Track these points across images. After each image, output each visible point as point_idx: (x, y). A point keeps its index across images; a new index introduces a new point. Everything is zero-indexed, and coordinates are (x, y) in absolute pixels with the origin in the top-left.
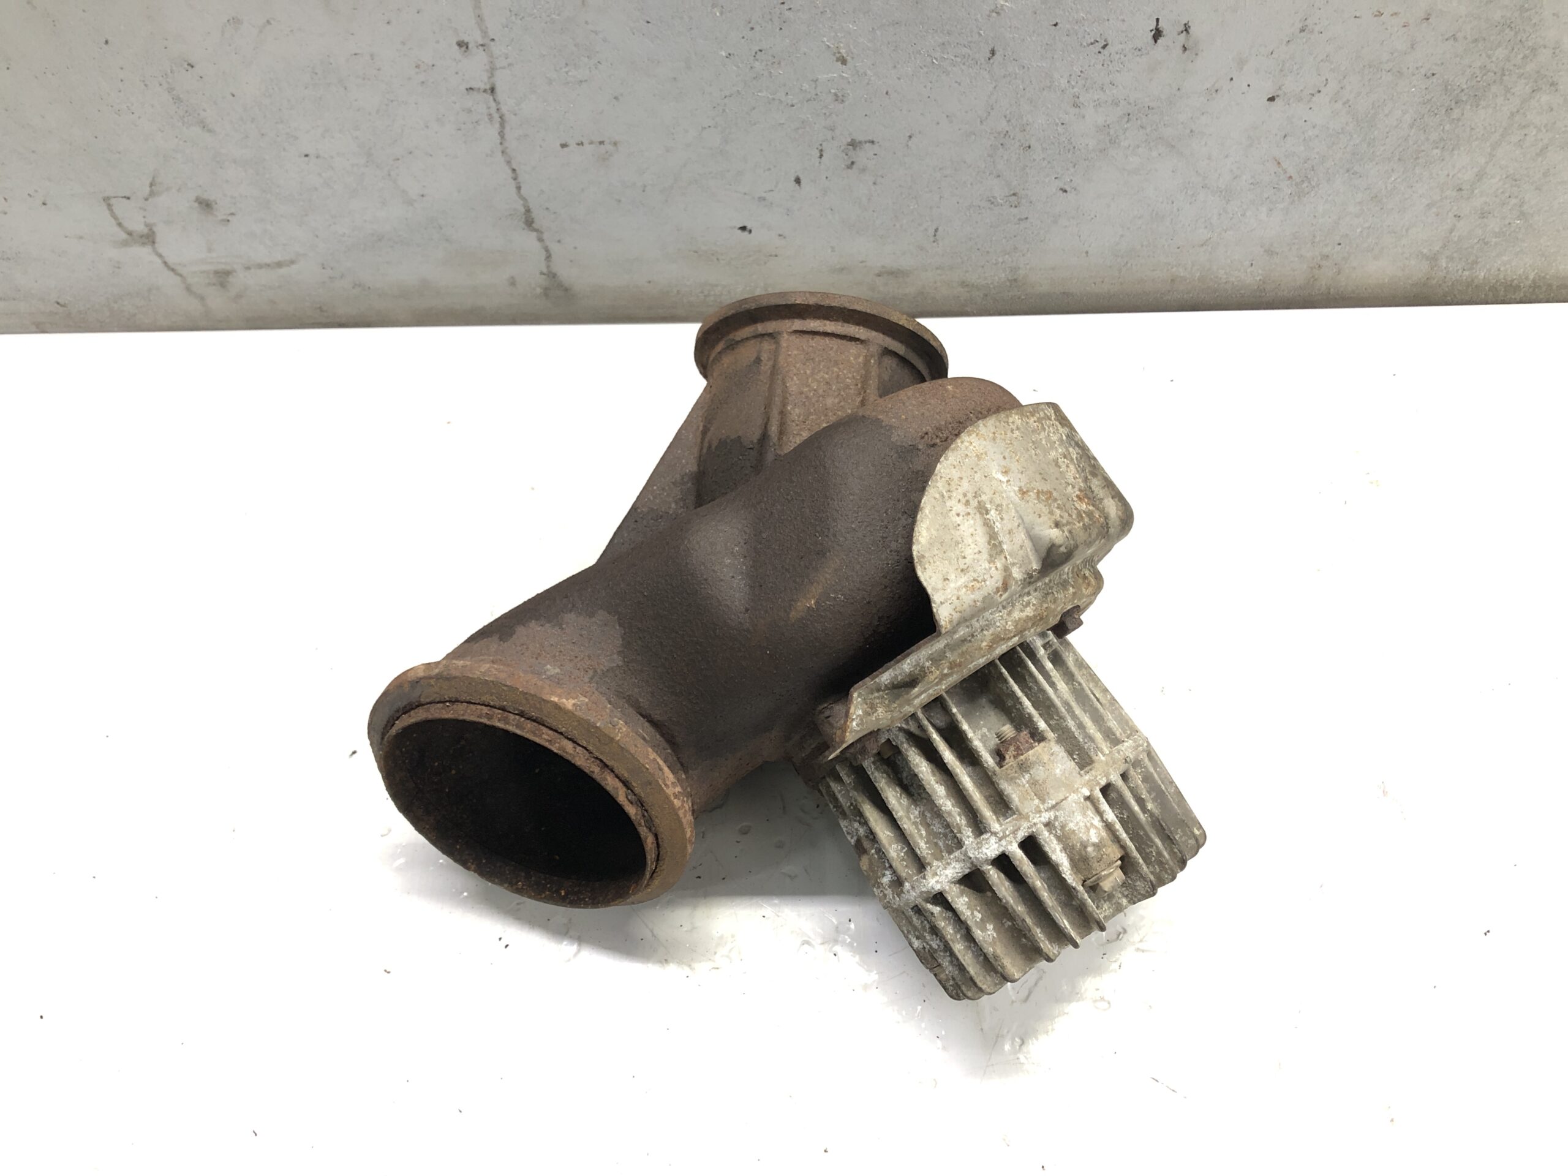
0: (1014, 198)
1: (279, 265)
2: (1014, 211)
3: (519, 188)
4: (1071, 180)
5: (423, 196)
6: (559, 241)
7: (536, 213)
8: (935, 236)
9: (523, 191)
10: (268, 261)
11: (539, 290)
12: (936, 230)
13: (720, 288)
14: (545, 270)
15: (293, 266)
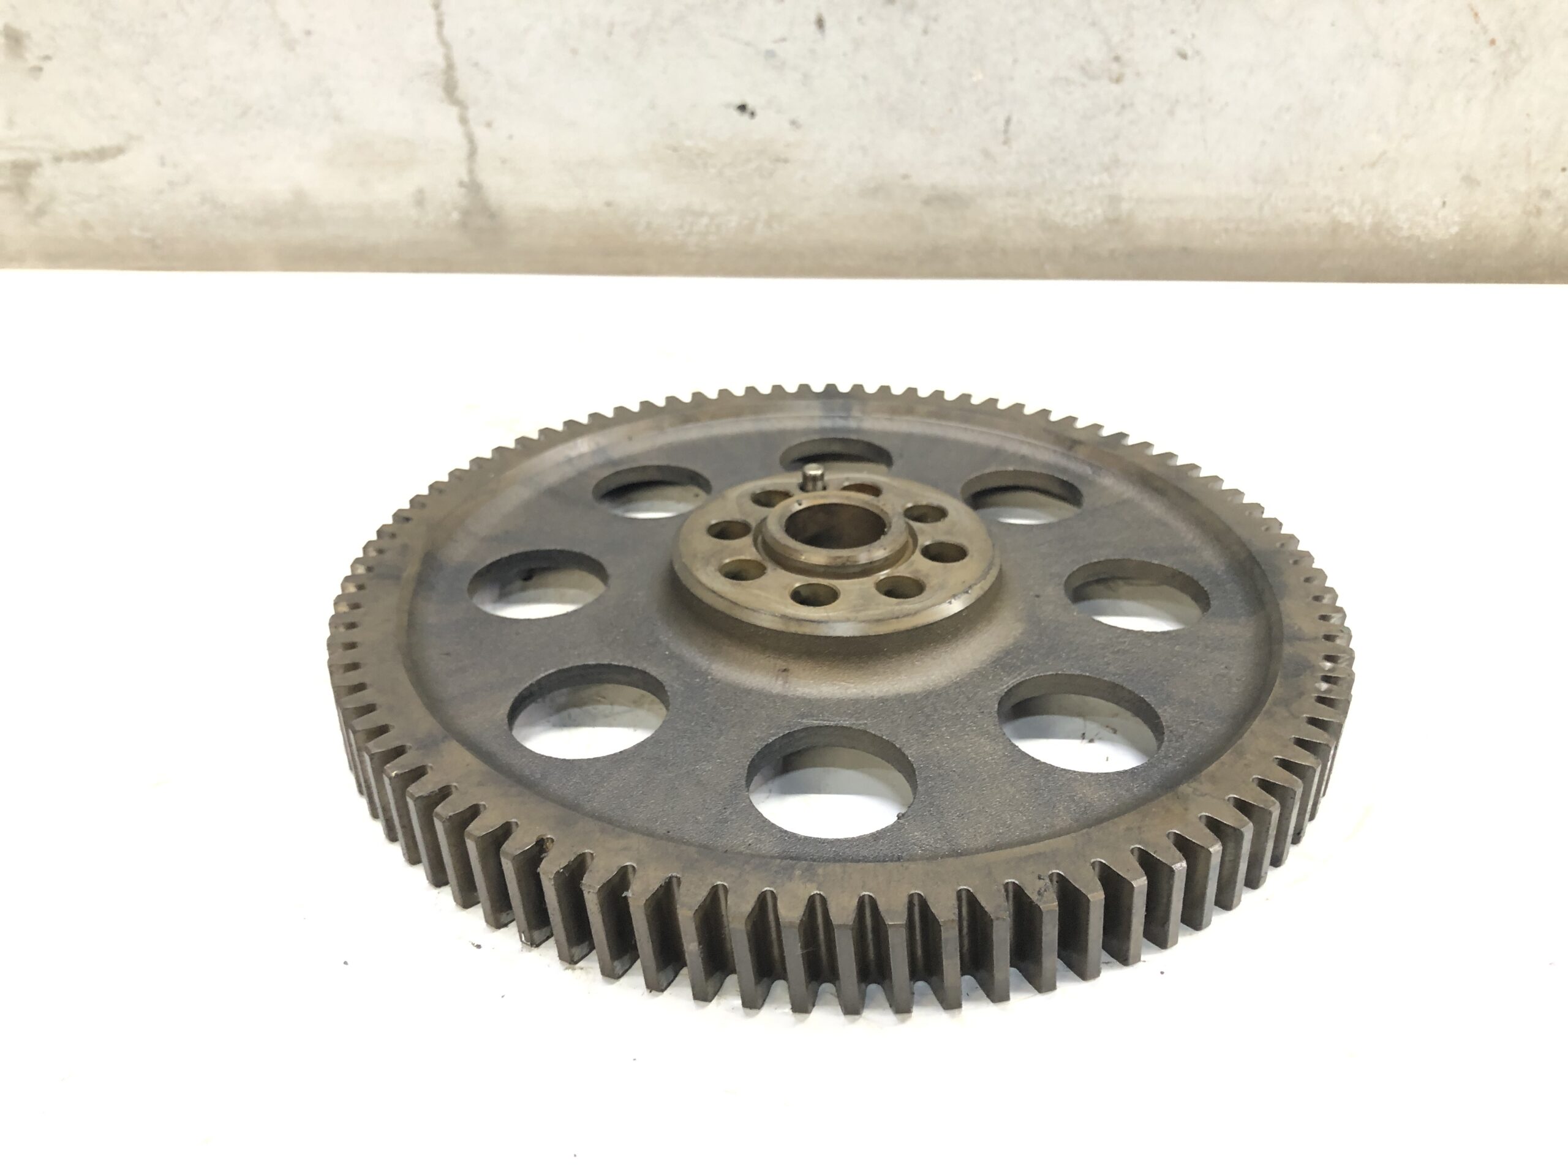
0: (1115, 67)
1: (102, 154)
2: (1116, 89)
3: (440, 24)
4: (1193, 36)
5: (308, 33)
6: (489, 125)
7: (463, 73)
8: (1006, 131)
9: (447, 31)
10: (86, 146)
11: (455, 216)
12: (1008, 121)
13: (705, 221)
14: (466, 179)
15: (121, 158)
